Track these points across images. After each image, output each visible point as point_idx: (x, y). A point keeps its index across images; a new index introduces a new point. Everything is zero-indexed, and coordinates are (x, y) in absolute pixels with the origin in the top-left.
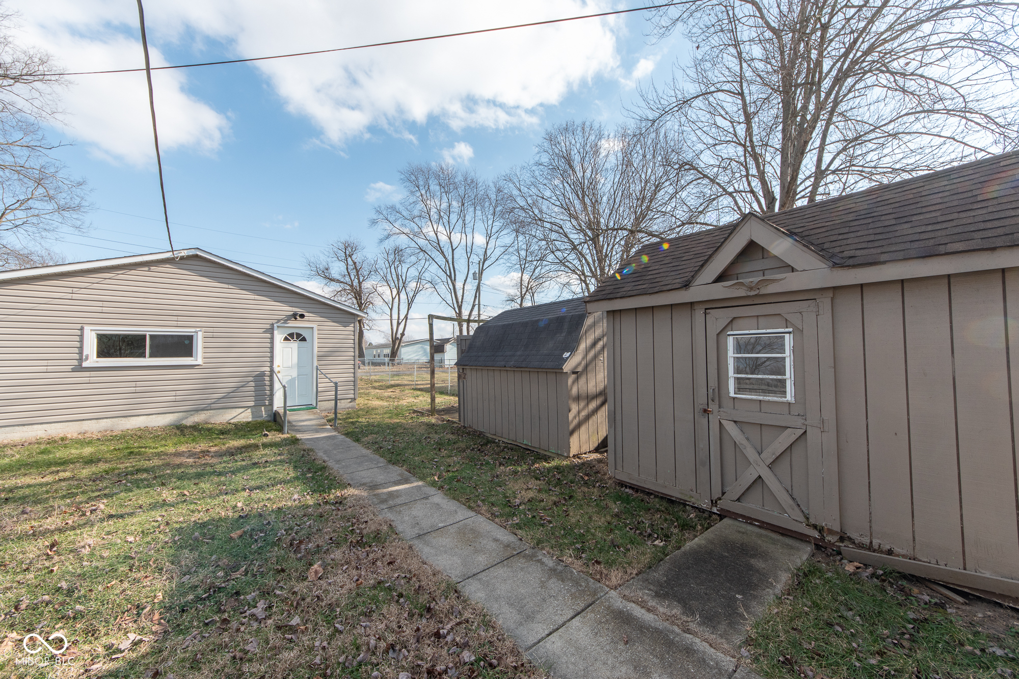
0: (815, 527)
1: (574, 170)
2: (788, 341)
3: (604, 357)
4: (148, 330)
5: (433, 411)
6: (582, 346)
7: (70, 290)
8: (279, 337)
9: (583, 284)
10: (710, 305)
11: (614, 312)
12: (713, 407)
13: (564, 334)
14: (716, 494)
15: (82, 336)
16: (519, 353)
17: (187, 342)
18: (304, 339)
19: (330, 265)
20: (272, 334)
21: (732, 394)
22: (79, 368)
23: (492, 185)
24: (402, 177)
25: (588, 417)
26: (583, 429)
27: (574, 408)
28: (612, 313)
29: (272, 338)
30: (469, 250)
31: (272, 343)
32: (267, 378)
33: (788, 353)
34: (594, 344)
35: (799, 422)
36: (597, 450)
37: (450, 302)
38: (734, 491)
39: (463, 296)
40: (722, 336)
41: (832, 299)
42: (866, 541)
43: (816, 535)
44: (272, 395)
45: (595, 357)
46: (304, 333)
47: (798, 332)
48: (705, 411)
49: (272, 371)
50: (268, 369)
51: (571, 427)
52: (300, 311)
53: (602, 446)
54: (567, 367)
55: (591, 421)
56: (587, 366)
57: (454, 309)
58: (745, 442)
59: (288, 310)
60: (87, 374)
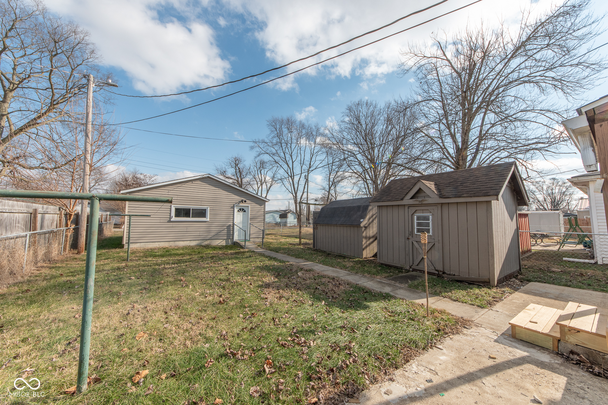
0: (437, 270)
1: (361, 125)
2: (431, 217)
3: (376, 221)
4: (191, 207)
5: (300, 244)
6: (368, 217)
7: (167, 191)
8: (236, 210)
9: (365, 183)
10: (410, 206)
11: (380, 206)
12: (410, 237)
13: (361, 212)
14: (411, 264)
15: (171, 209)
16: (342, 219)
17: (204, 212)
18: (245, 211)
19: (227, 170)
20: (234, 209)
21: (416, 233)
22: (170, 221)
23: (314, 127)
24: (268, 123)
25: (370, 244)
26: (368, 248)
27: (364, 241)
28: (379, 207)
29: (234, 211)
30: (302, 162)
31: (234, 212)
32: (231, 227)
33: (430, 221)
34: (372, 216)
35: (433, 241)
36: (373, 257)
37: (290, 190)
38: (416, 262)
39: (298, 187)
40: (413, 215)
41: (441, 206)
42: (449, 273)
43: (437, 273)
44: (233, 234)
45: (373, 221)
46: (245, 209)
47: (433, 215)
48: (408, 238)
49: (234, 224)
50: (232, 223)
51: (363, 247)
52: (244, 199)
53: (375, 255)
54: (362, 225)
55: (371, 246)
56: (369, 224)
57: (292, 194)
58: (419, 247)
59: (240, 199)
60: (172, 223)
